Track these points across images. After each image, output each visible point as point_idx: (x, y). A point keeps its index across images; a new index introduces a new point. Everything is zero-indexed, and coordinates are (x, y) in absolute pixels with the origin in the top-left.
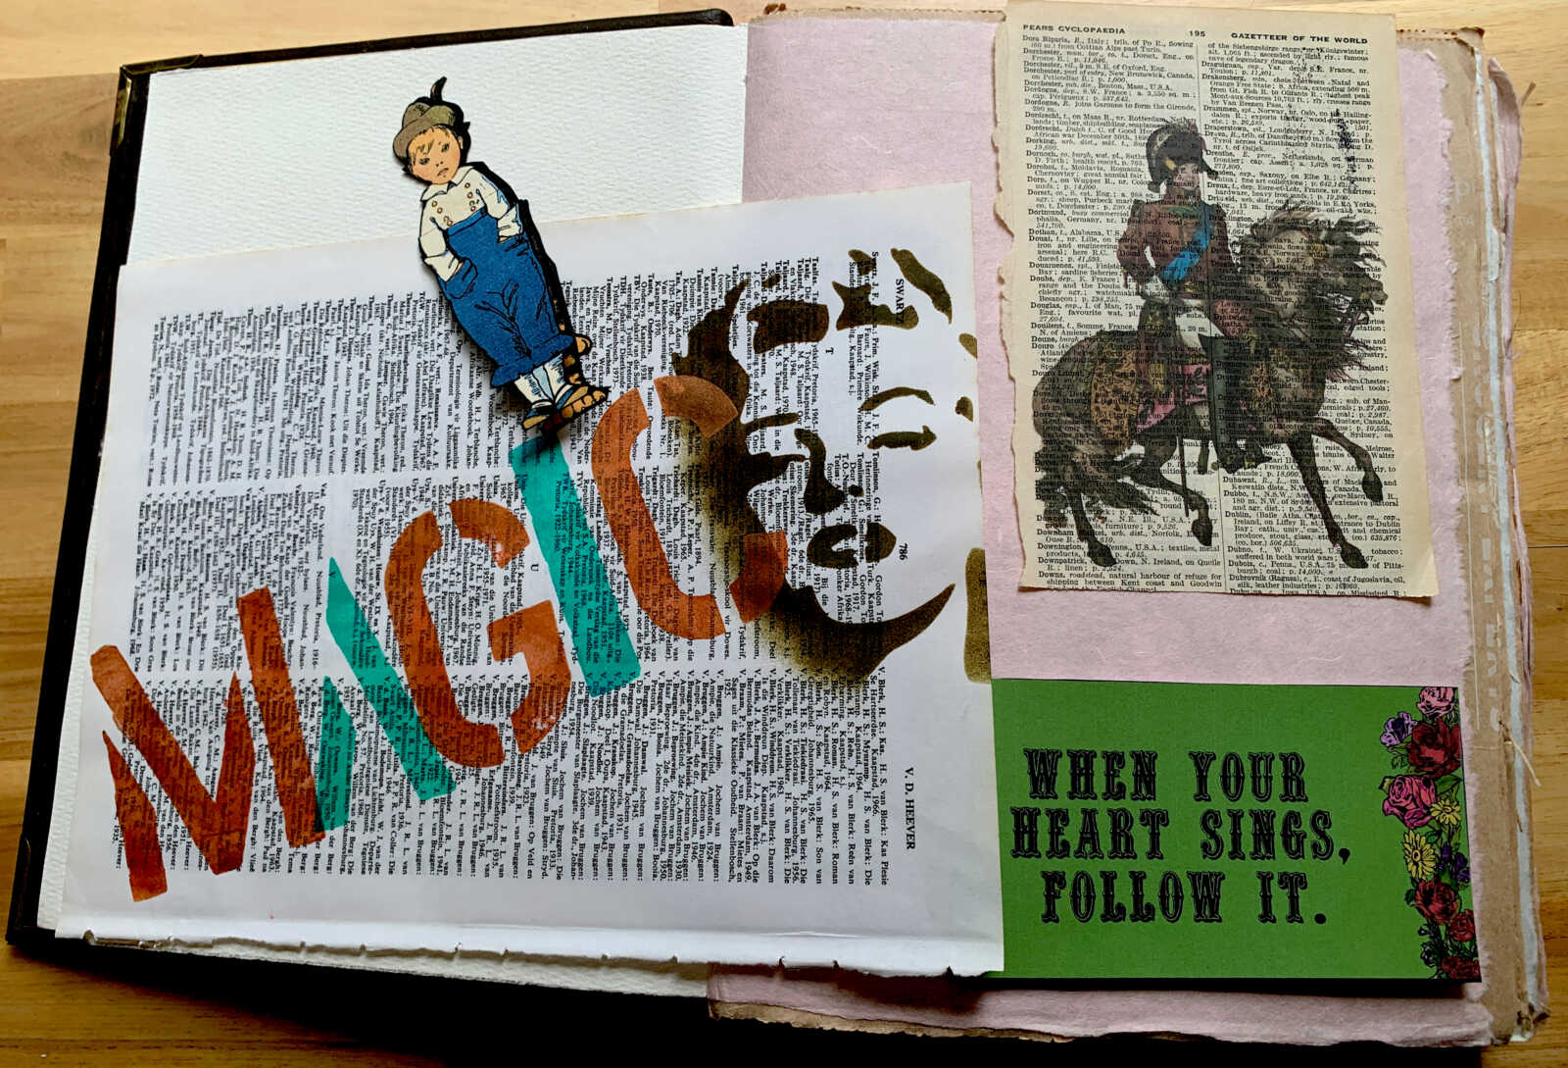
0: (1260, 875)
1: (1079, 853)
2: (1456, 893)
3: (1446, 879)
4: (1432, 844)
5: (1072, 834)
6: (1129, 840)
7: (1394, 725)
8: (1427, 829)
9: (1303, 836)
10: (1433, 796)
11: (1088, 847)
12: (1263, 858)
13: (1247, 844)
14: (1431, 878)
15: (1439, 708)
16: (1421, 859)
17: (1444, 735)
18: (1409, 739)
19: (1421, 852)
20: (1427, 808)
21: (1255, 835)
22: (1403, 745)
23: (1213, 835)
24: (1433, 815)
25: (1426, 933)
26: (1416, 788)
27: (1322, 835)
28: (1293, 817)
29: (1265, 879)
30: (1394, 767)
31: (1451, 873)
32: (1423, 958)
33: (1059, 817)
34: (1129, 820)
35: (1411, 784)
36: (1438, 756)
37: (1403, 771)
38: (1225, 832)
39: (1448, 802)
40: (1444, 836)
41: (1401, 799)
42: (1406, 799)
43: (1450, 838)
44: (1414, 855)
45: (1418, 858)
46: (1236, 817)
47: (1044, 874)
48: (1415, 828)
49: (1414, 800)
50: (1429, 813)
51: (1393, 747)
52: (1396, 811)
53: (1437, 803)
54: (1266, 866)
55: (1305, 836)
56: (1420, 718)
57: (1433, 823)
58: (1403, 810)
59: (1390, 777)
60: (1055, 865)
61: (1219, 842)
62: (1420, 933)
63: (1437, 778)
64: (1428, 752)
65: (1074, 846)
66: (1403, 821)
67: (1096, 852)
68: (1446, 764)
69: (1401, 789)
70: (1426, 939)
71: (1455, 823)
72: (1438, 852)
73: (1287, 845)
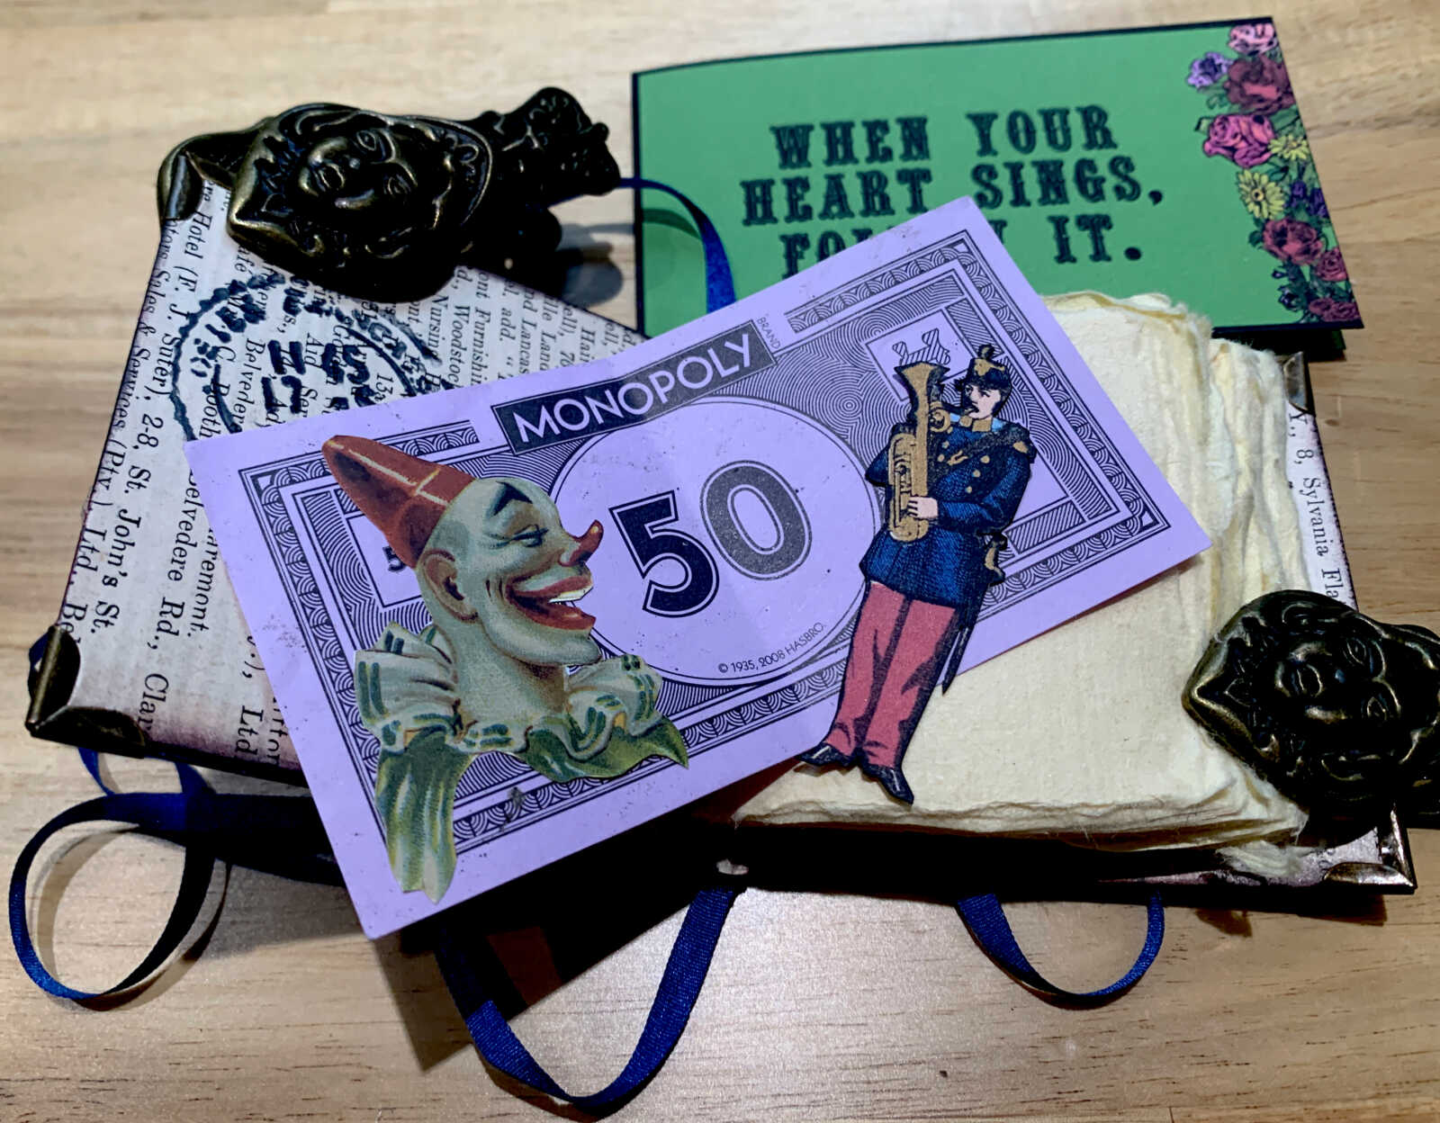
0: (1052, 219)
1: (825, 214)
2: (1319, 231)
3: (1302, 217)
4: (1277, 182)
5: (815, 198)
6: (885, 201)
7: (1202, 65)
8: (1267, 167)
9: (1099, 182)
10: (1270, 132)
11: (835, 209)
12: (1054, 203)
13: (1033, 189)
14: (1282, 216)
15: (1258, 45)
16: (1265, 198)
17: (1272, 70)
18: (1225, 78)
19: (1264, 191)
20: (1262, 144)
21: (1041, 182)
22: (1219, 85)
23: (988, 186)
24: (1274, 151)
25: (1283, 275)
26: (1244, 126)
27: (1126, 179)
28: (1084, 166)
29: (1060, 223)
30: (1211, 107)
31: (1308, 210)
32: (1283, 302)
33: (796, 187)
34: (883, 180)
35: (1238, 122)
36: (1270, 92)
37: (1225, 110)
38: (1003, 182)
39: (1291, 137)
40: (1294, 174)
41: (1228, 137)
42: (1235, 136)
43: (1301, 171)
44: (1256, 194)
45: (1260, 198)
46: (1015, 169)
47: (783, 238)
48: (1251, 167)
49: (1244, 138)
50: (1267, 150)
51: (1205, 88)
52: (1221, 150)
53: (1276, 138)
54: (1058, 210)
55: (1103, 180)
56: (1235, 56)
57: (1275, 160)
58: (1233, 149)
59: (1207, 118)
60: (796, 228)
61: (998, 194)
62: (1275, 274)
63: (1273, 113)
64: (1252, 89)
65: (818, 207)
66: (1234, 161)
67: (845, 212)
68: (1280, 99)
69: (1224, 128)
70: (1285, 281)
71: (1303, 157)
72: (1287, 189)
73: (1082, 190)
